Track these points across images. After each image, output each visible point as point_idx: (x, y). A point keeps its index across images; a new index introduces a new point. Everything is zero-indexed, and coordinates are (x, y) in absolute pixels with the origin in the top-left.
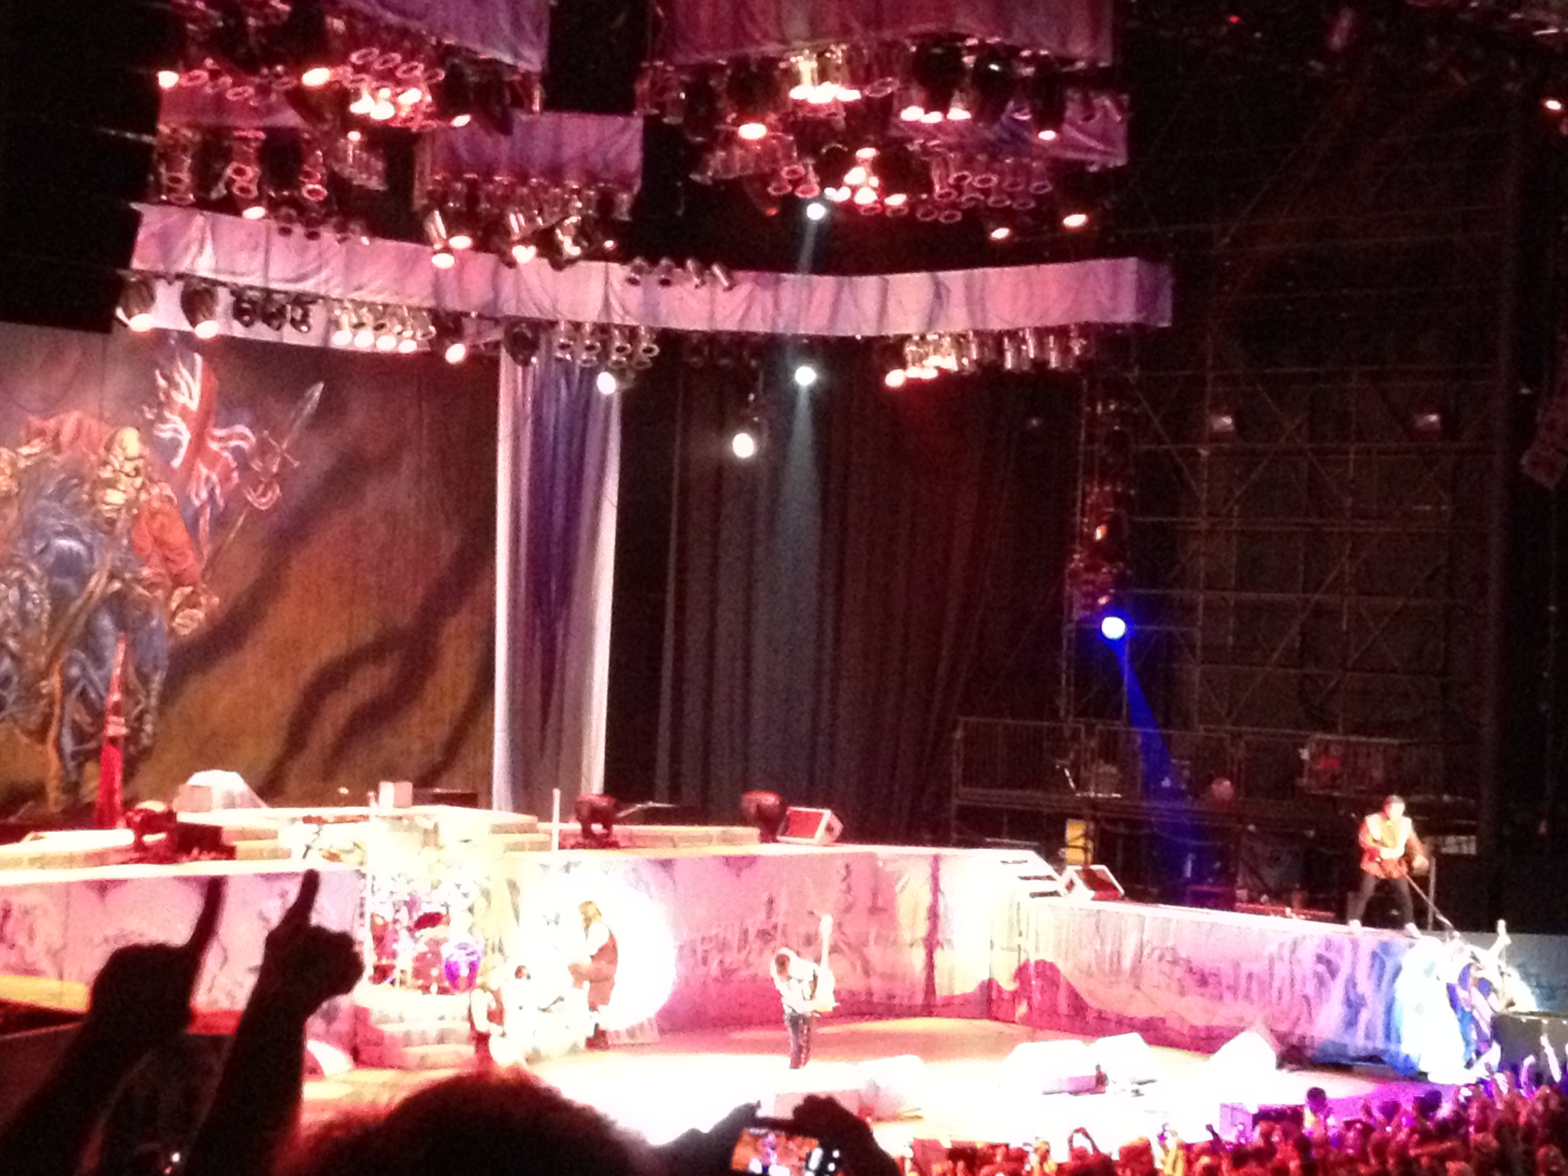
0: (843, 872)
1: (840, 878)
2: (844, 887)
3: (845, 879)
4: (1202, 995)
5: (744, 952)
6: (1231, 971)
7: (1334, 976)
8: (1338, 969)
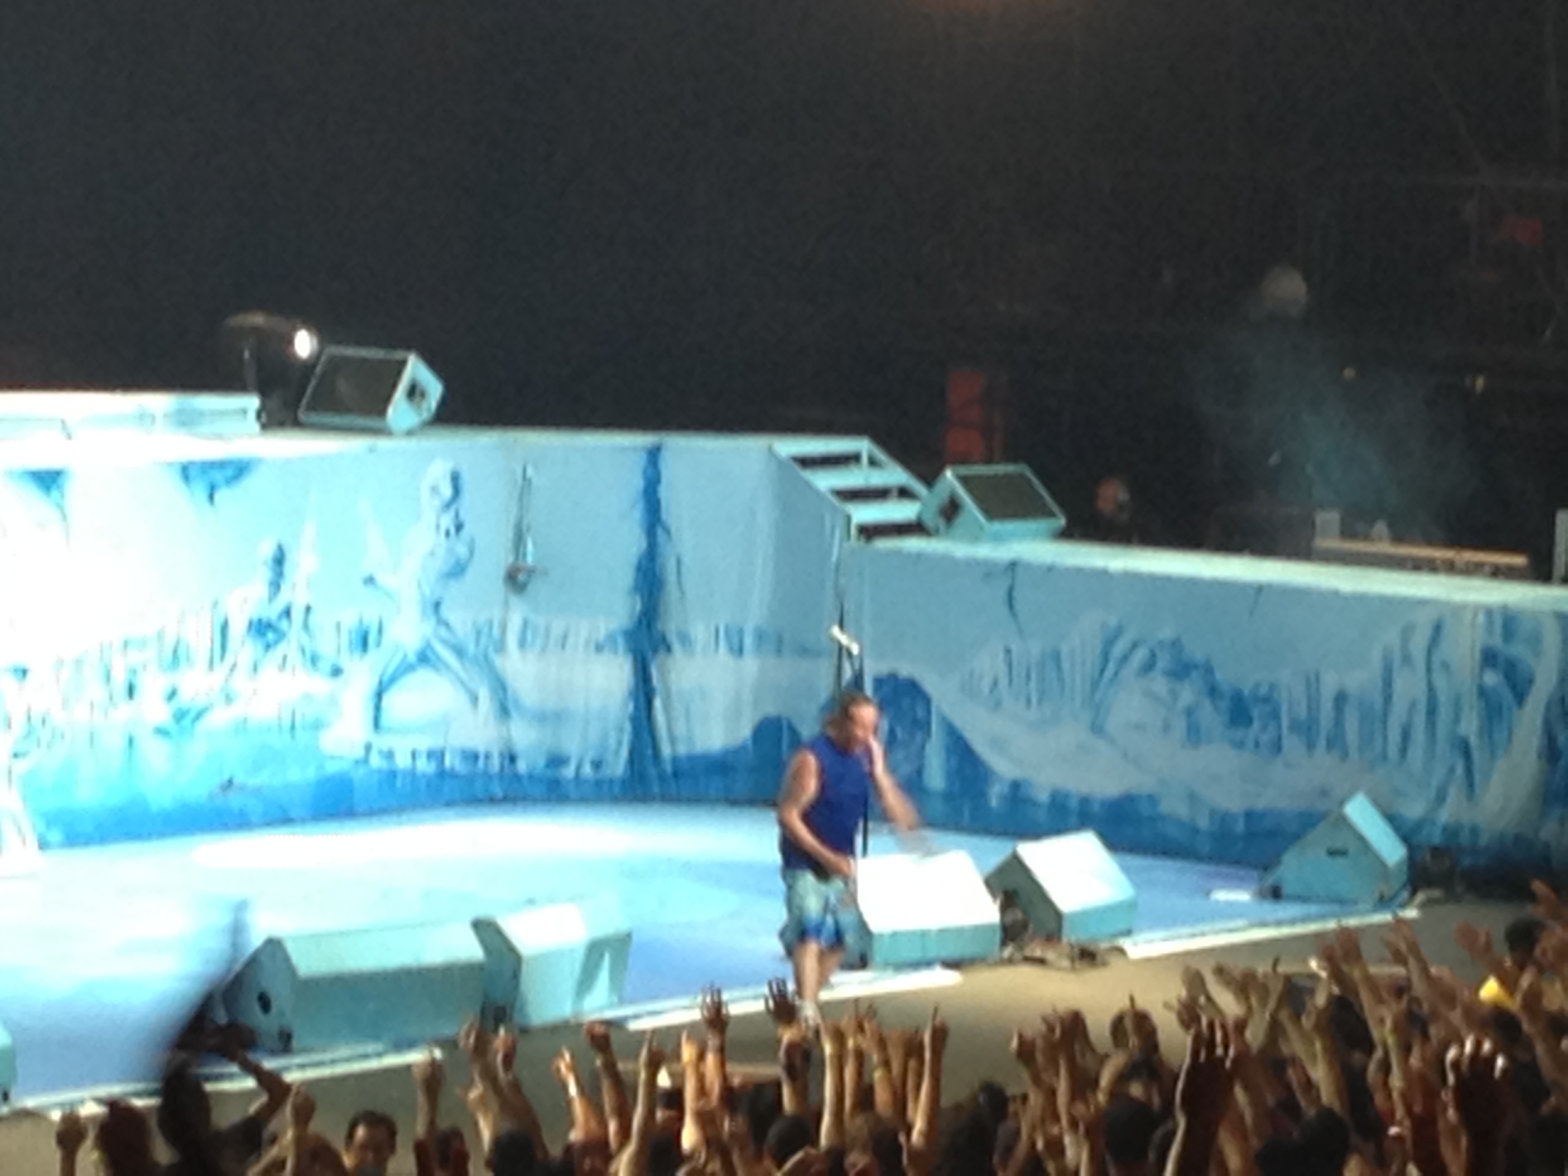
0: (447, 491)
1: (437, 503)
2: (447, 521)
3: (447, 506)
4: (1239, 745)
5: (222, 669)
6: (1299, 691)
7: (1520, 697)
8: (1530, 681)
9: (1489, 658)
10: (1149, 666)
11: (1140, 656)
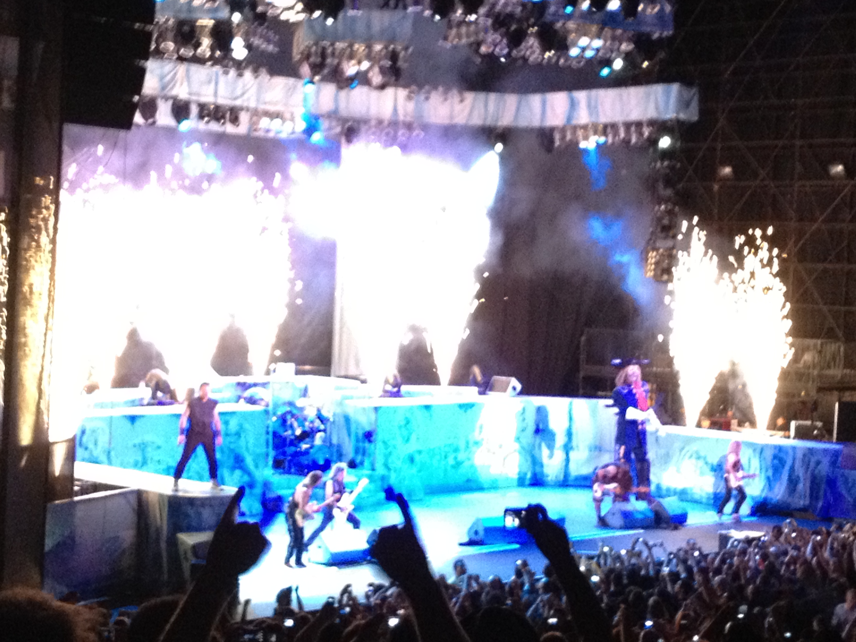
0: (521, 411)
1: (519, 414)
3: (522, 415)
5: (467, 453)
7: (783, 466)
8: (785, 462)
9: (775, 457)
10: (691, 456)
11: (688, 455)
